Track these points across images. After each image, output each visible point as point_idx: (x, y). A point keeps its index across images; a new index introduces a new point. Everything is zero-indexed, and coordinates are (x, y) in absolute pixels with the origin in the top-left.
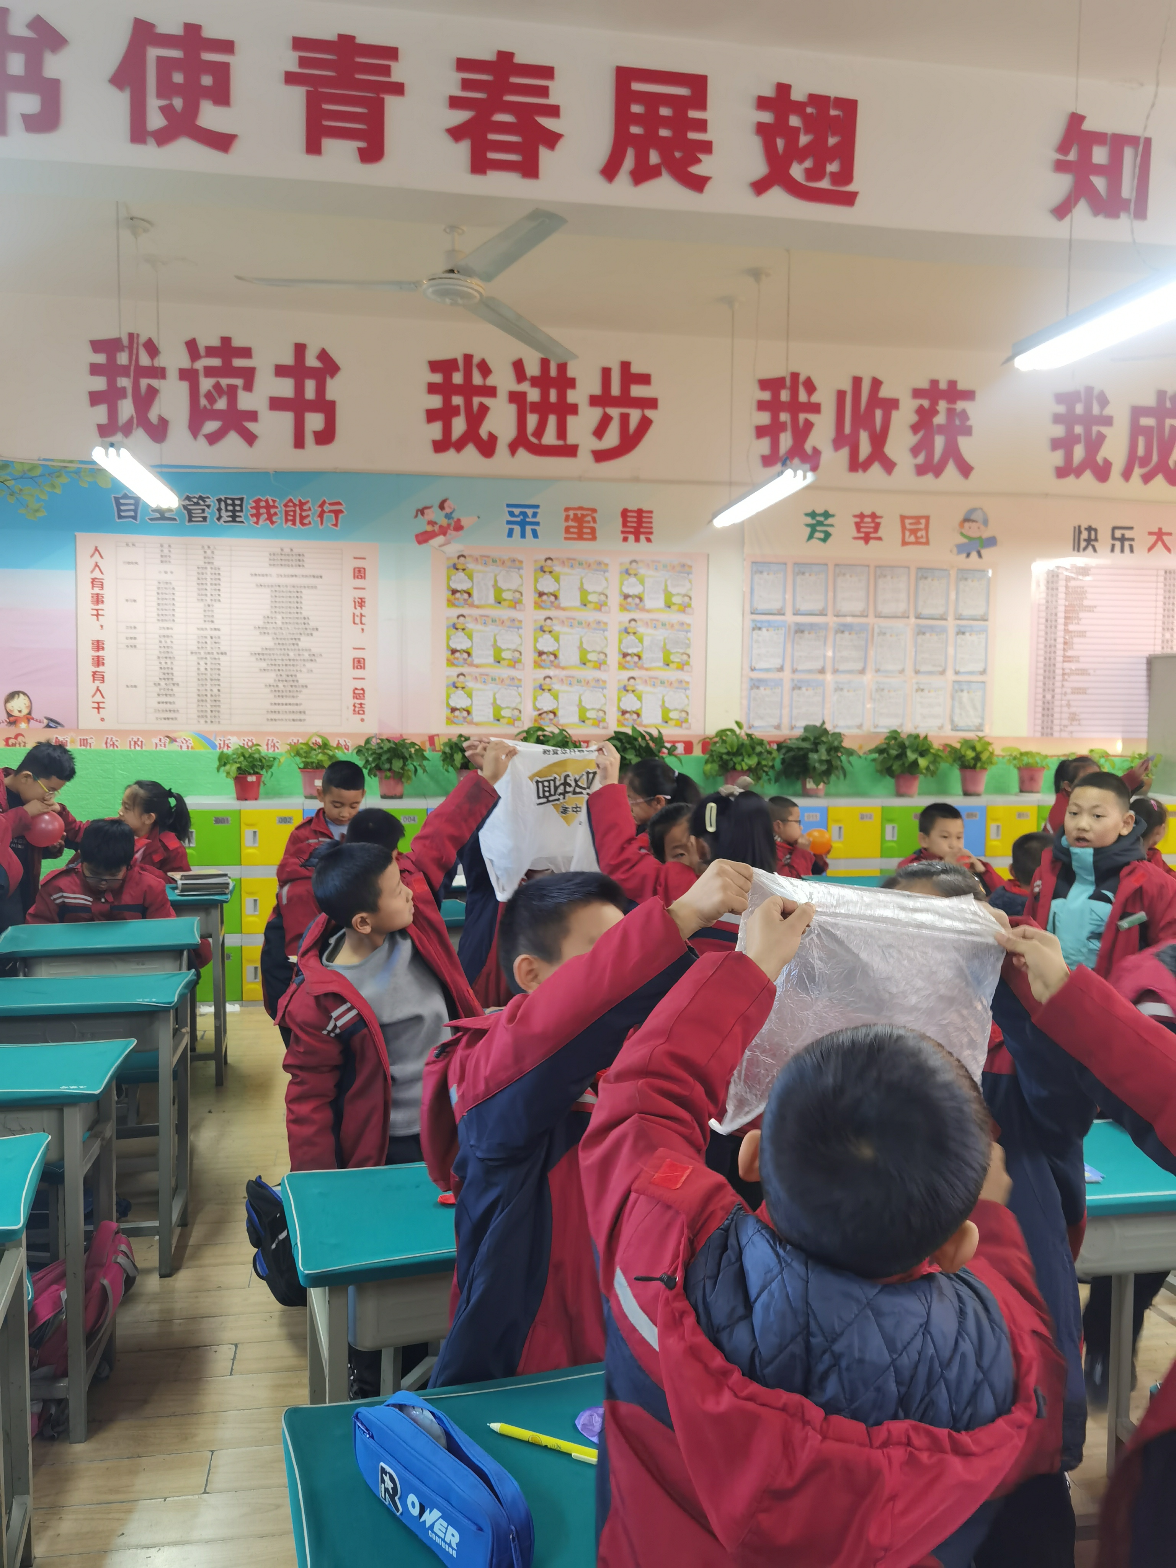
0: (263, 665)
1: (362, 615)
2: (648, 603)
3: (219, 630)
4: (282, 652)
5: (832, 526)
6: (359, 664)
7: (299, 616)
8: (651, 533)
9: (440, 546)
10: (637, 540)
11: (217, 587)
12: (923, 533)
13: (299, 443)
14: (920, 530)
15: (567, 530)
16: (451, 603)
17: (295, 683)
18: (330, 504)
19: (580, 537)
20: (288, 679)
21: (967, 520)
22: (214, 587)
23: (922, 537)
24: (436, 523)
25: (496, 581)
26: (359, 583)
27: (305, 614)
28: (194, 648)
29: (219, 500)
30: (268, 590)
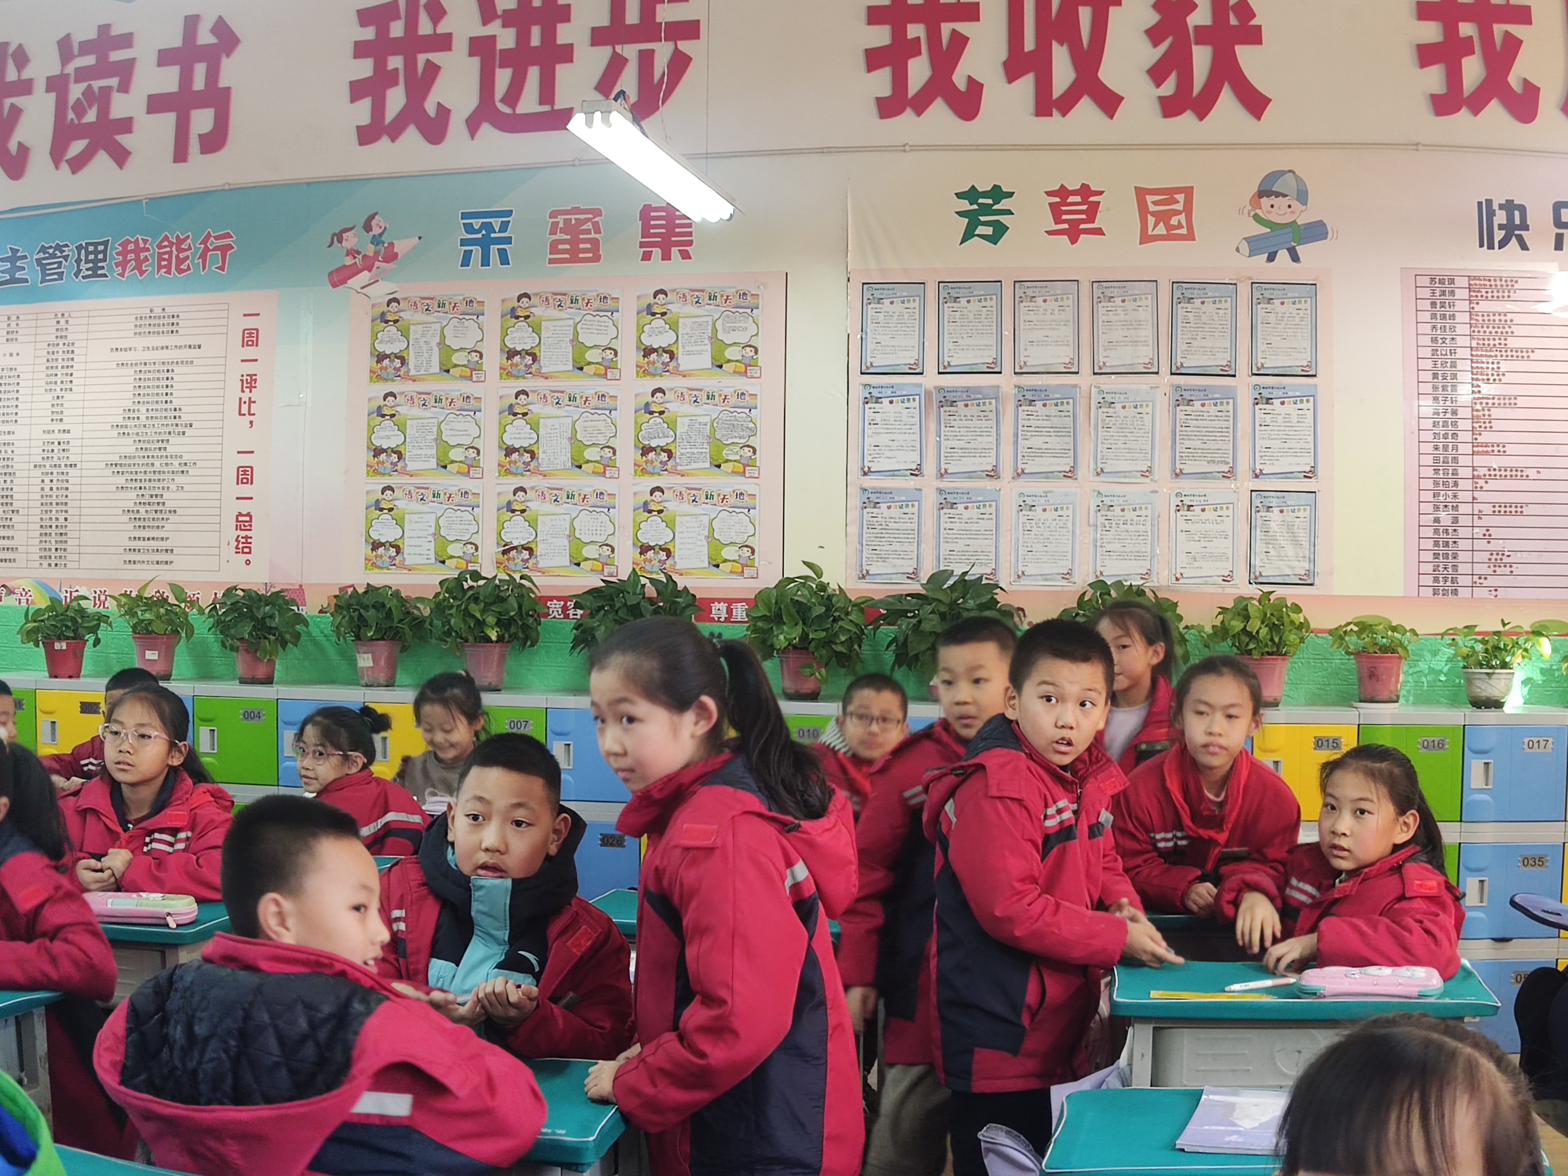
0: (121, 480)
1: (251, 402)
2: (684, 362)
3: (69, 432)
4: (145, 461)
5: (1009, 212)
6: (245, 475)
7: (168, 406)
8: (690, 243)
9: (362, 288)
10: (666, 257)
11: (69, 371)
12: (1182, 218)
13: (180, 155)
14: (1178, 213)
15: (554, 249)
16: (377, 376)
17: (160, 508)
18: (216, 238)
19: (574, 258)
20: (152, 501)
21: (1264, 192)
22: (65, 371)
23: (1180, 226)
24: (359, 253)
25: (443, 336)
26: (250, 352)
27: (176, 403)
28: (38, 459)
29: (79, 248)
30: (130, 371)
